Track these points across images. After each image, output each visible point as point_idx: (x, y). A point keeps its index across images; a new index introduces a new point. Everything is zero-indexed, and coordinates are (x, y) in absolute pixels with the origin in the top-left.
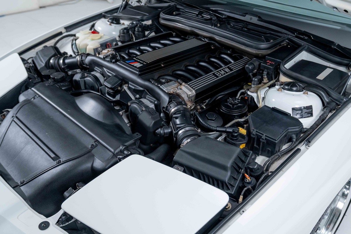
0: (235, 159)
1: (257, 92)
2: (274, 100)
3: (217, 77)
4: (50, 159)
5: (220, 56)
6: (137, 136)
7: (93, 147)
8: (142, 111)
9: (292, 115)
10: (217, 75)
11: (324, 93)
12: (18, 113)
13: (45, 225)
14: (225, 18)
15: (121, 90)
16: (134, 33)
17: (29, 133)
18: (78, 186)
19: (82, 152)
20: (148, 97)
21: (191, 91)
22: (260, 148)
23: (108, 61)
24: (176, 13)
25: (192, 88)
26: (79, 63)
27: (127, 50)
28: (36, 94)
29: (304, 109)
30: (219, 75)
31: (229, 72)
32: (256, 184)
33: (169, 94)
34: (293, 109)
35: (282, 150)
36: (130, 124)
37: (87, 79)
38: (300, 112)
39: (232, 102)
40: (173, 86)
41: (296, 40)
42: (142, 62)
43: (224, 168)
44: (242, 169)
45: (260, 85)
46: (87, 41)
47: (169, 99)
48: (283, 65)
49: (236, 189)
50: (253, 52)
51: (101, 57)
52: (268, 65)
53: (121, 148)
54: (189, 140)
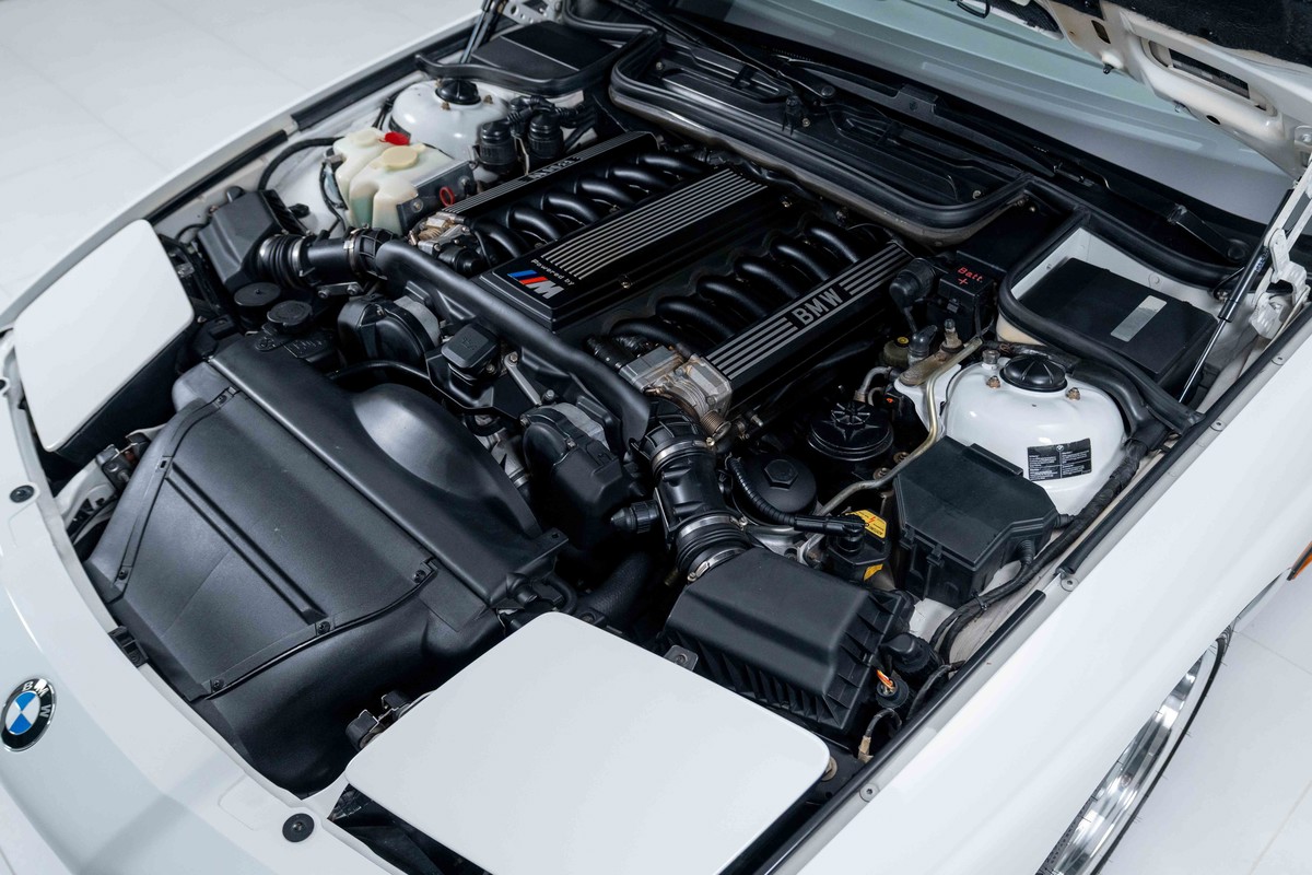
0: (851, 627)
1: (923, 385)
2: (973, 414)
3: (801, 326)
4: (296, 616)
5: (811, 233)
6: (555, 541)
7: (423, 580)
8: (568, 449)
9: (1026, 476)
10: (801, 317)
11: (1130, 391)
12: (178, 454)
13: (300, 828)
14: (827, 100)
15: (499, 373)
16: (526, 140)
17: (223, 526)
18: (386, 703)
19: (392, 598)
20: (583, 401)
21: (717, 383)
22: (925, 579)
23: (449, 267)
24: (664, 65)
25: (721, 371)
26: (352, 262)
27: (508, 213)
28: (227, 384)
29: (1065, 451)
30: (806, 318)
31: (839, 304)
32: (910, 702)
33: (647, 396)
34: (1032, 451)
35: (991, 592)
36: (527, 475)
37: (385, 325)
38: (1052, 460)
39: (845, 421)
40: (661, 364)
41: (1055, 193)
42: (561, 277)
43: (816, 653)
44: (869, 654)
45: (934, 359)
46: (373, 176)
47: (651, 416)
48: (1008, 284)
49: (850, 715)
50: (915, 232)
51: (426, 251)
52: (963, 286)
53: (509, 582)
54: (712, 562)
